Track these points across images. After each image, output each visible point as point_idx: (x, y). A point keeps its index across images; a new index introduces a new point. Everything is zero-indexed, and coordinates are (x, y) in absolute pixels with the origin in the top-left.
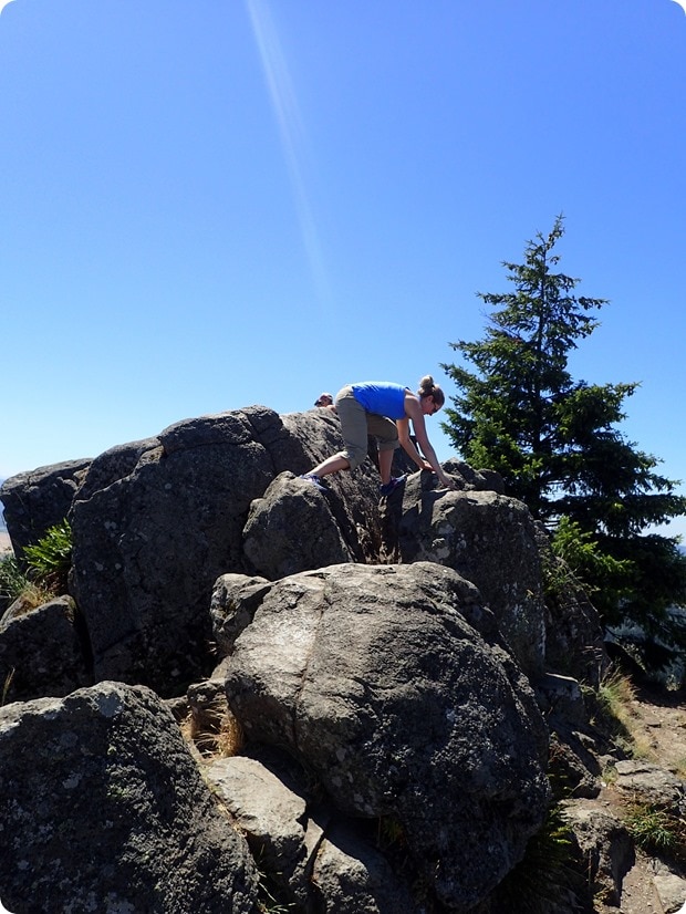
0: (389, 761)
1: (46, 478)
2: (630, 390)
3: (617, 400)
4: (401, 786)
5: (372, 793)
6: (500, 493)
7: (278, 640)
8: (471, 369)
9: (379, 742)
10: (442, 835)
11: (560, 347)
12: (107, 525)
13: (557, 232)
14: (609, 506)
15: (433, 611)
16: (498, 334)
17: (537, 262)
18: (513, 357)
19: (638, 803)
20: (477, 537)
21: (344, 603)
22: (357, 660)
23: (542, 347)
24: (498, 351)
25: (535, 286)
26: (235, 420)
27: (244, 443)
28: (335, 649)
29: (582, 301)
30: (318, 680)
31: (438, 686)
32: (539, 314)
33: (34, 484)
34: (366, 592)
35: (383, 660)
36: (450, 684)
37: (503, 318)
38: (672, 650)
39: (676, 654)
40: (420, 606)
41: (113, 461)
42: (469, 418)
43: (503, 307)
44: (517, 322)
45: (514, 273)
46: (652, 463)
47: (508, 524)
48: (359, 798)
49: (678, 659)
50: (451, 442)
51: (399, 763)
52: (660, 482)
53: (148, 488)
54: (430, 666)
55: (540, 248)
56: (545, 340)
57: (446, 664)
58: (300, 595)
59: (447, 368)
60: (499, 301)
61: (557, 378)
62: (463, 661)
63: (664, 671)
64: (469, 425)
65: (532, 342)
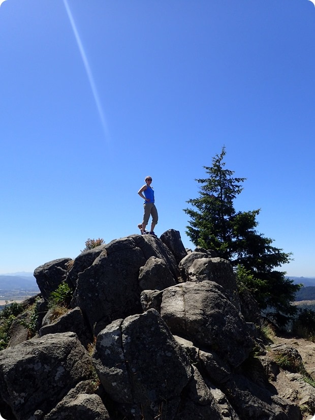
0: (213, 329)
1: (51, 267)
2: (257, 212)
3: (253, 217)
4: (217, 335)
5: (210, 337)
6: (221, 258)
7: (173, 304)
8: (195, 209)
9: (209, 324)
10: (228, 347)
11: (230, 198)
12: (91, 280)
13: (223, 154)
14: (256, 261)
15: (215, 292)
16: (204, 194)
17: (217, 166)
18: (211, 203)
19: (278, 354)
20: (216, 274)
21: (190, 292)
22: (200, 305)
23: (223, 199)
24: (205, 201)
25: (217, 175)
26: (130, 240)
27: (134, 248)
28: (192, 303)
29: (236, 179)
30: (190, 312)
31: (221, 311)
32: (220, 186)
33: (46, 270)
34: (196, 288)
35: (206, 305)
36: (224, 310)
37: (205, 188)
38: (286, 316)
39: (289, 318)
40: (211, 291)
41: (84, 258)
42: (196, 229)
43: (205, 184)
44: (211, 189)
45: (208, 171)
46: (270, 241)
47: (225, 268)
48: (206, 340)
49: (290, 320)
50: (190, 239)
51: (215, 329)
52: (275, 249)
53: (105, 266)
54: (218, 306)
55: (218, 160)
56: (223, 196)
57: (222, 306)
58: (175, 292)
59: (185, 211)
60: (204, 182)
61: (230, 210)
62: (225, 305)
63: (285, 326)
64: (197, 232)
65: (218, 197)
